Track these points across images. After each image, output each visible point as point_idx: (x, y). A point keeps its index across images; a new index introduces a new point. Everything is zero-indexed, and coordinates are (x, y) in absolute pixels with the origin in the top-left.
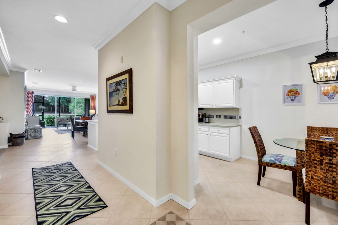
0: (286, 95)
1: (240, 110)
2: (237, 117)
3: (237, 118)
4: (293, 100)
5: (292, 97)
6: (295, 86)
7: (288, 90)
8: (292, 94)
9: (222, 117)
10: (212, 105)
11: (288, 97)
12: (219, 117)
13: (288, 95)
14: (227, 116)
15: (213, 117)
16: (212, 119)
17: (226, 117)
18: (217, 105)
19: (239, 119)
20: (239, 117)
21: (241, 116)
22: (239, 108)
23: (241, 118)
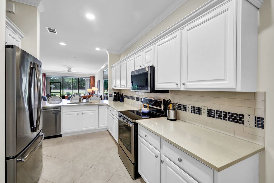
1: (260, 98)
2: (249, 120)
3: (246, 122)
9: (204, 112)
10: (177, 84)
12: (197, 110)
14: (216, 112)
15: (184, 108)
16: (181, 113)
17: (213, 114)
18: (187, 84)
19: (256, 128)
20: (255, 120)
21: (263, 119)
22: (256, 92)
23: (263, 125)
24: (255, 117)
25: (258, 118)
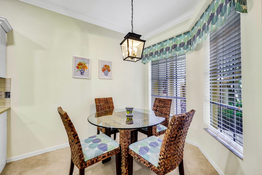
0: (76, 68)
1: (8, 81)
2: (1, 95)
4: (82, 73)
5: (81, 70)
6: (84, 60)
7: (78, 62)
8: (81, 67)
11: (78, 69)
13: (78, 68)
19: (6, 98)
20: (5, 94)
21: (9, 92)
22: (5, 78)
23: (10, 96)
24: (5, 92)
25: (7, 93)
